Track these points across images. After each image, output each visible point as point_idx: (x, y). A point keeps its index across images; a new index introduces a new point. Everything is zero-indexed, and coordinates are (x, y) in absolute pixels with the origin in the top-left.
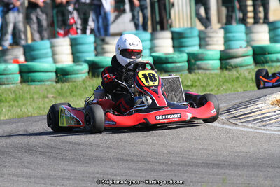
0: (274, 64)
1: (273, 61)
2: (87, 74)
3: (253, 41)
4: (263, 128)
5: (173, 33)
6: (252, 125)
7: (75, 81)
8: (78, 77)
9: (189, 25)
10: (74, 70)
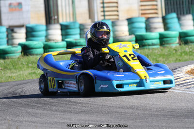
0: (150, 47)
1: (149, 45)
2: (20, 53)
3: (117, 31)
4: (187, 90)
5: (61, 25)
6: (179, 88)
7: (12, 59)
8: (15, 56)
9: (72, 20)
10: (12, 51)
